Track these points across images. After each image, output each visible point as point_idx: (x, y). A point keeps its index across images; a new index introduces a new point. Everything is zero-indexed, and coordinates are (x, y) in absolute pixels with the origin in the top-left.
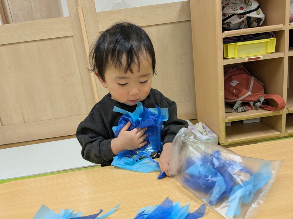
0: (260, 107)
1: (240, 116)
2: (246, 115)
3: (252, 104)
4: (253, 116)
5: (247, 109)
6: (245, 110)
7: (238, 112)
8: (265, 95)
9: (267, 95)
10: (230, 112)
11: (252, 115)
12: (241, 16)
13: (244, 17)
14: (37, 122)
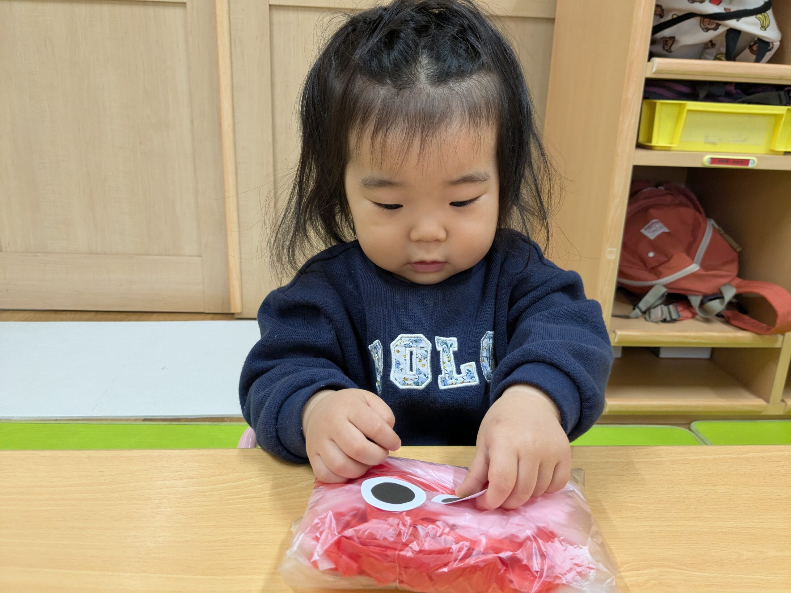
0: (719, 315)
1: (655, 333)
2: (675, 333)
3: (695, 301)
4: (694, 338)
5: (679, 315)
6: (674, 316)
7: (652, 321)
8: (738, 281)
9: (745, 282)
10: (627, 317)
11: (693, 334)
12: (711, 24)
13: (718, 28)
14: (37, 256)
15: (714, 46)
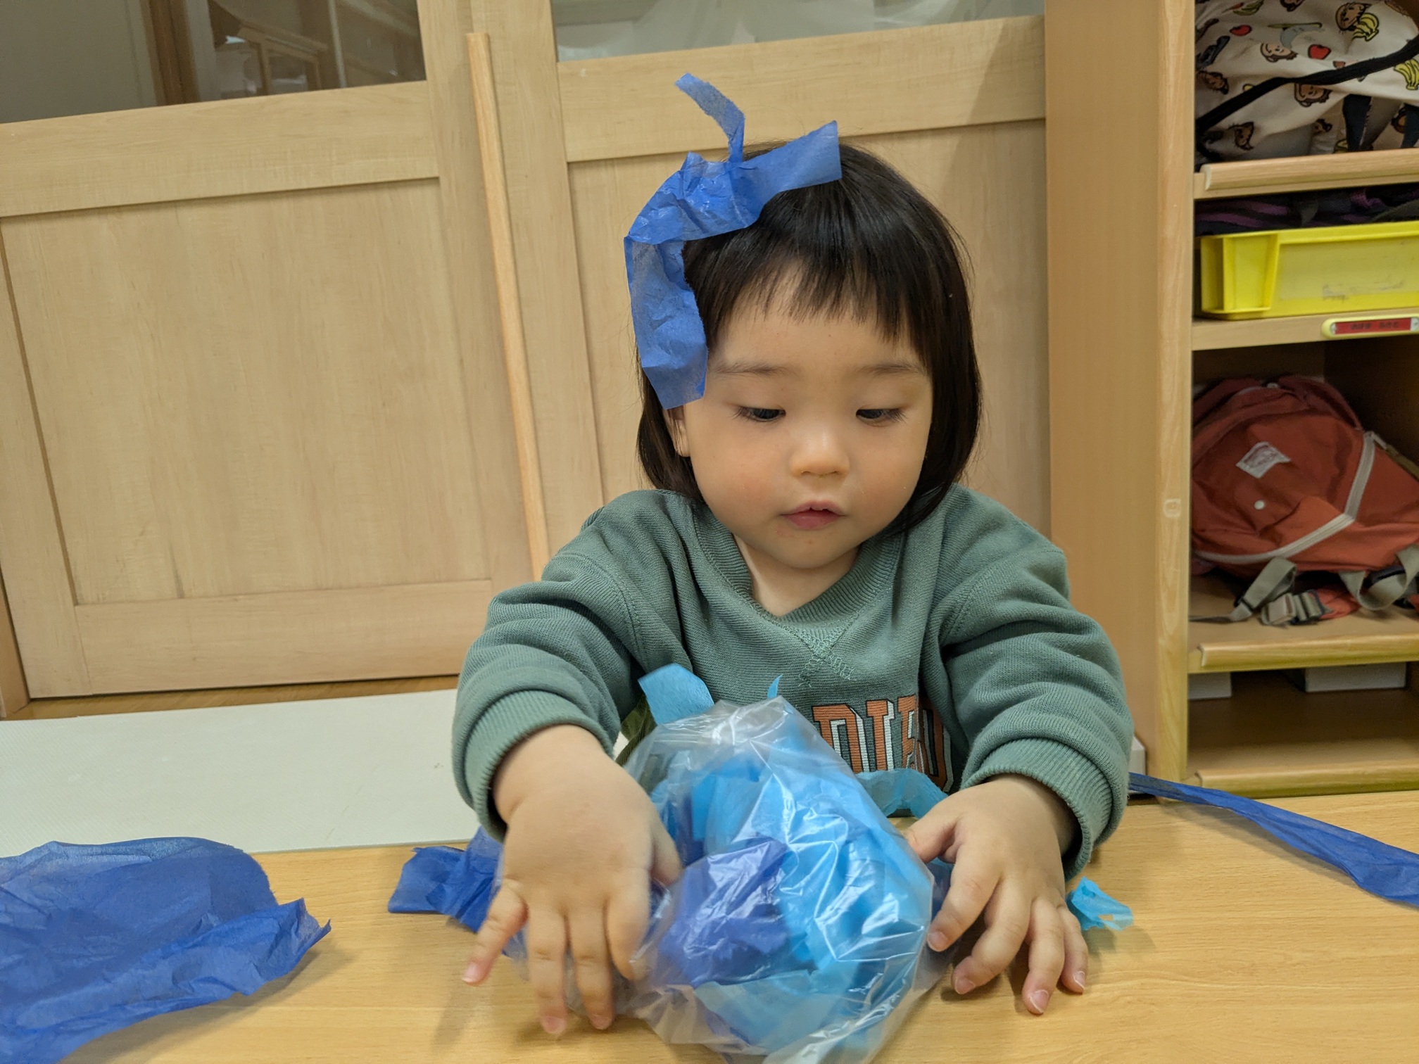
0: (1400, 603)
1: (1278, 646)
2: (1315, 643)
3: (1354, 582)
4: (1353, 647)
5: (1323, 610)
6: (1314, 612)
7: (1273, 625)
10: (1226, 621)
11: (1349, 641)
12: (1314, 92)
13: (1327, 98)
14: (236, 600)
15: (1329, 128)
